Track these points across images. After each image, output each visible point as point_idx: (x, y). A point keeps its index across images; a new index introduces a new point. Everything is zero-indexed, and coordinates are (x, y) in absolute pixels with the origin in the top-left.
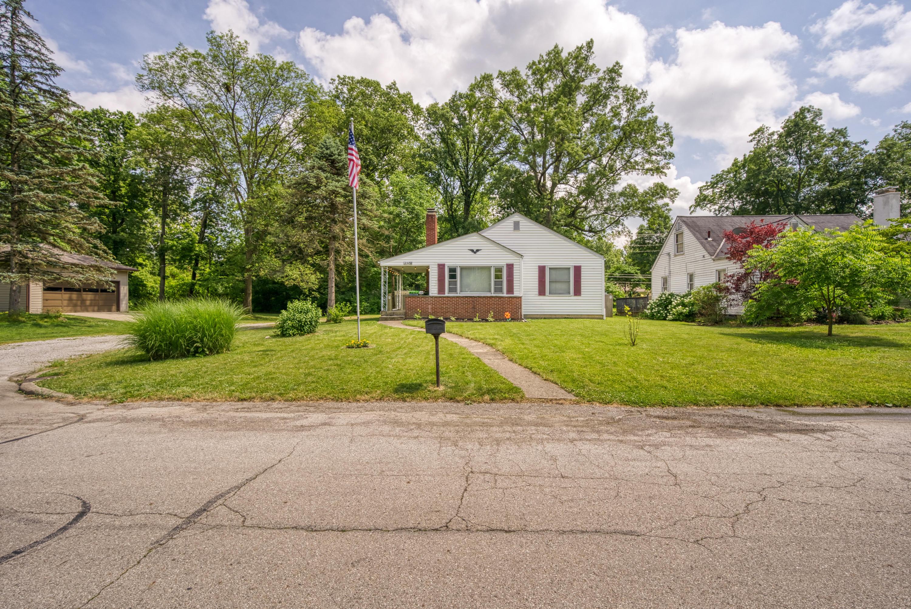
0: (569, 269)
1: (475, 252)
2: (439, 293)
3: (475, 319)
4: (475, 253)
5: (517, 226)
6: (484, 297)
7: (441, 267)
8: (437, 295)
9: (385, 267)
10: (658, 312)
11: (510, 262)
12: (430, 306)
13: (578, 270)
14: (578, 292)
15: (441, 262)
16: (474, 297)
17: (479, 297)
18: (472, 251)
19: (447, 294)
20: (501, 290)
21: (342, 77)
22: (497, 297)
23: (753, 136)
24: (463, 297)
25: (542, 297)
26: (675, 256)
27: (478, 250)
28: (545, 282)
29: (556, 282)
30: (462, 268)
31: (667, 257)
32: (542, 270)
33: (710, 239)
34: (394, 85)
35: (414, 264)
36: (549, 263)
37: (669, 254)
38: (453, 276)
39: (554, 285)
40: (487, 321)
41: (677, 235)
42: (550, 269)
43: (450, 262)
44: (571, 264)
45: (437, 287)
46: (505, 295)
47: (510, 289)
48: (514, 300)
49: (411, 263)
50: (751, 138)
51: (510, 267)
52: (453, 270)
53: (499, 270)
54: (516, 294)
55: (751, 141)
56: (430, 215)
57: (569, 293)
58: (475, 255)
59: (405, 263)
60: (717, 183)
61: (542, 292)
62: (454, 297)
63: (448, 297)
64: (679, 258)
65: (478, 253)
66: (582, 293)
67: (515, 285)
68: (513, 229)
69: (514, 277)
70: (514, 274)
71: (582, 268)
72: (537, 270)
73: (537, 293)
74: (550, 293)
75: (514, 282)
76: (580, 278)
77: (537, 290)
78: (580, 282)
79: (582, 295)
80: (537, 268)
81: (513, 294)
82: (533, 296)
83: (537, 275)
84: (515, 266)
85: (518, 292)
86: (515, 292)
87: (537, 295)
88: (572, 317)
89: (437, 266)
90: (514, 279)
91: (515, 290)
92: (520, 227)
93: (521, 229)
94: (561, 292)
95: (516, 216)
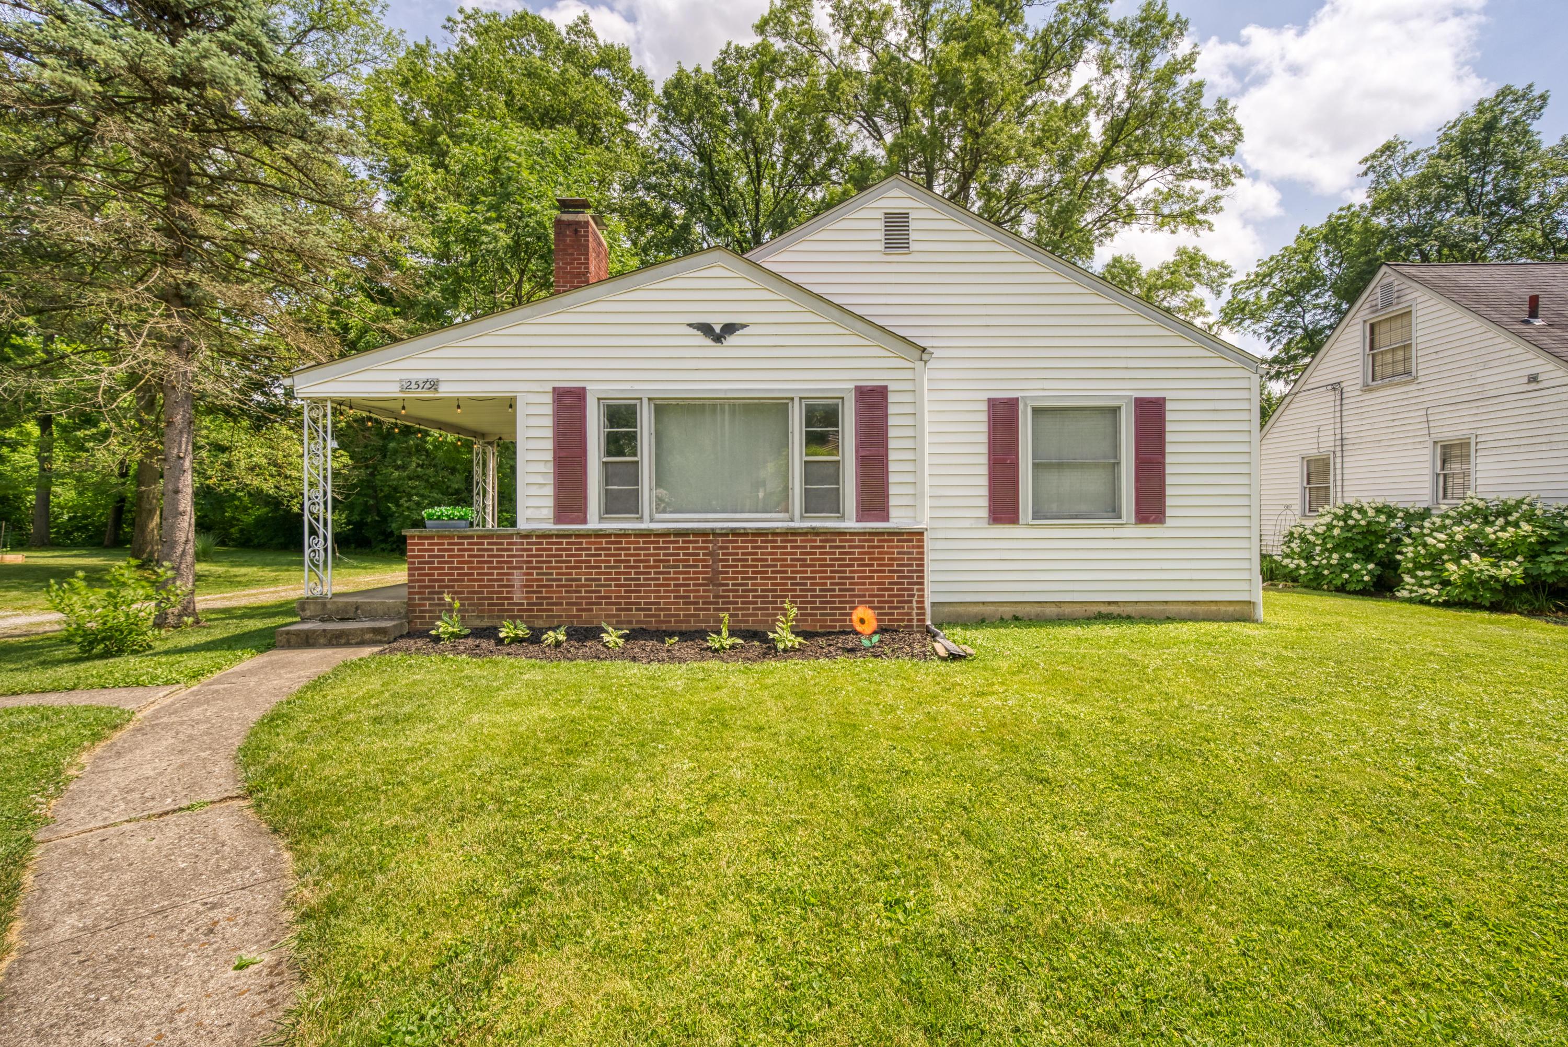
0: (1114, 411)
1: (718, 334)
2: (558, 519)
3: (714, 641)
4: (718, 339)
5: (896, 233)
6: (759, 533)
7: (569, 402)
8: (549, 526)
9: (317, 403)
10: (1343, 566)
11: (871, 379)
12: (518, 578)
13: (1151, 415)
14: (1151, 507)
15: (569, 380)
16: (713, 533)
17: (735, 533)
18: (706, 329)
19: (594, 523)
20: (834, 505)
21: (469, 11)
22: (815, 532)
23: (1369, 163)
24: (665, 534)
25: (1003, 530)
26: (1367, 388)
27: (730, 329)
28: (1014, 466)
29: (1060, 466)
30: (662, 409)
31: (1331, 397)
32: (1003, 416)
33: (1538, 322)
34: (585, 23)
35: (445, 390)
36: (1034, 388)
37: (1336, 387)
38: (621, 443)
39: (1052, 479)
40: (771, 650)
41: (1372, 327)
42: (1036, 411)
43: (606, 382)
44: (1123, 390)
45: (549, 490)
46: (851, 523)
47: (875, 499)
48: (894, 548)
49: (434, 385)
50: (1364, 167)
51: (872, 401)
52: (621, 417)
53: (823, 414)
54: (899, 519)
55: (1365, 174)
56: (569, 224)
57: (1114, 511)
58: (718, 350)
59: (407, 385)
60: (1270, 275)
61: (1003, 508)
62: (624, 534)
63: (598, 534)
64: (1389, 395)
65: (731, 340)
66: (1169, 512)
67: (892, 478)
68: (880, 246)
69: (892, 444)
70: (892, 433)
71: (1169, 406)
72: (984, 417)
73: (985, 513)
74: (1037, 514)
75: (892, 467)
76: (1161, 451)
77: (985, 502)
78: (1161, 465)
79: (1169, 522)
80: (984, 407)
81: (886, 518)
82: (967, 523)
83: (984, 438)
84: (891, 398)
85: (909, 512)
86: (893, 512)
87: (984, 523)
88: (1129, 610)
89: (549, 399)
90: (892, 456)
91: (892, 501)
92: (913, 236)
93: (914, 246)
94: (1083, 508)
95: (896, 192)
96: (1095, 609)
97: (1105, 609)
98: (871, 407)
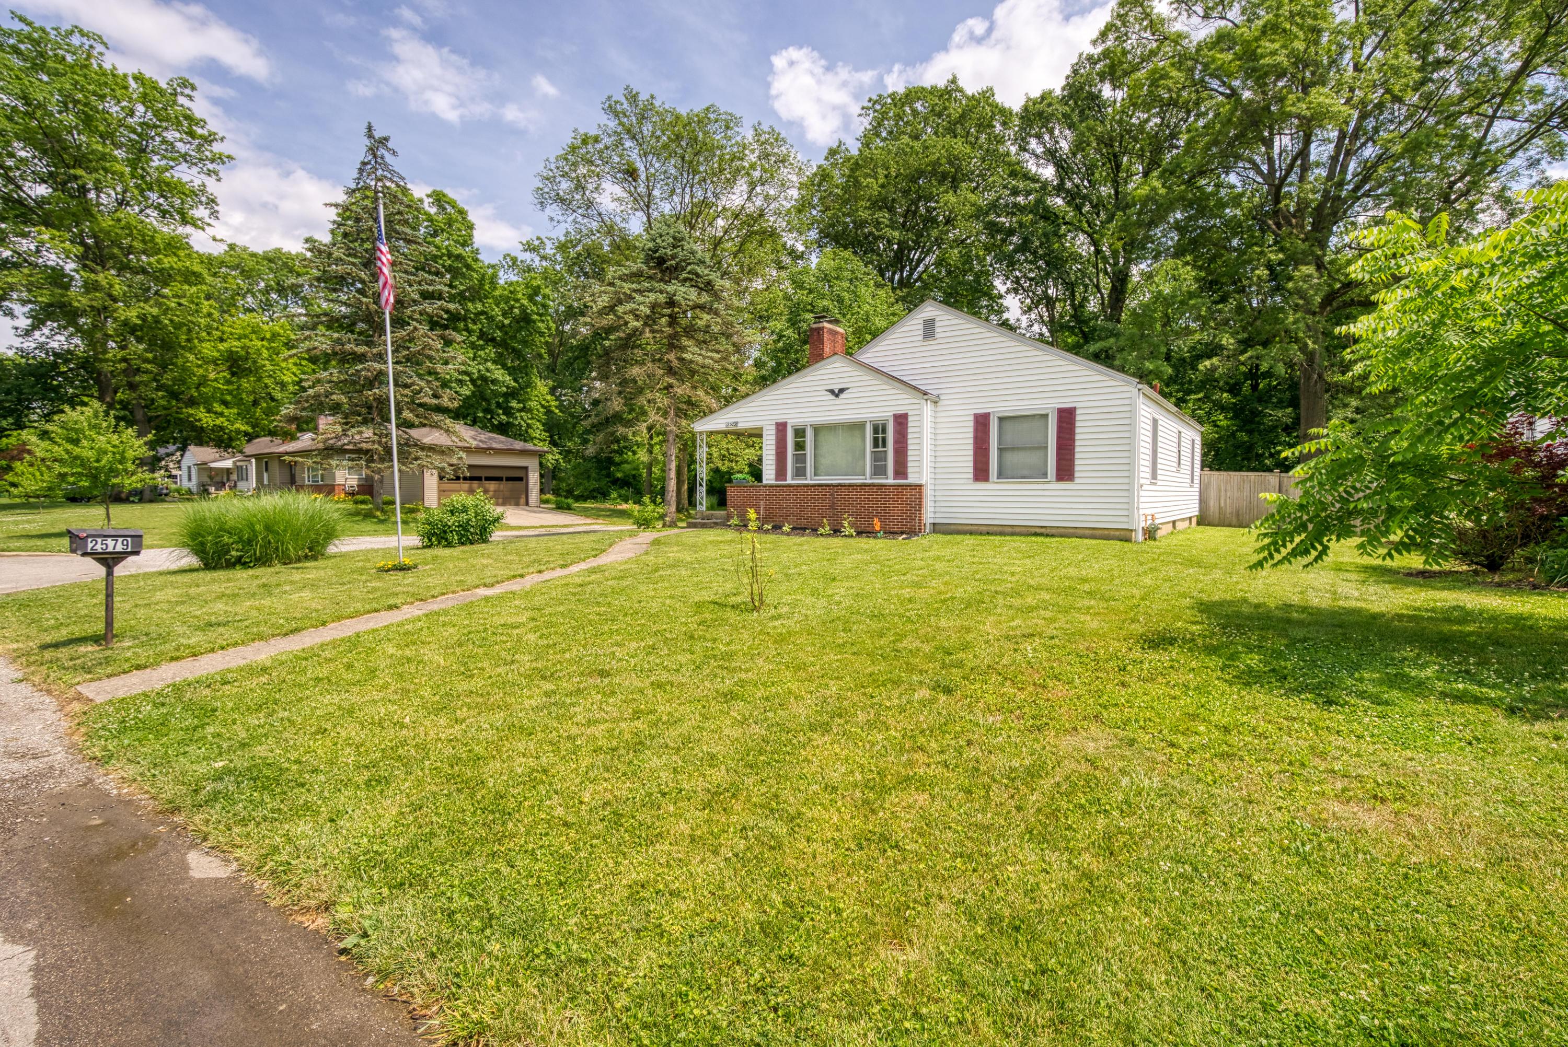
0: (1045, 416)
1: (837, 393)
2: (777, 479)
3: (821, 531)
4: (837, 396)
5: (929, 329)
6: (850, 485)
7: (781, 428)
8: (773, 482)
9: (702, 433)
11: (900, 410)
13: (1067, 418)
14: (1065, 472)
15: (782, 419)
16: (833, 485)
17: (841, 485)
18: (832, 391)
19: (789, 481)
20: (884, 471)
22: (873, 485)
24: (814, 486)
25: (982, 485)
27: (842, 391)
28: (987, 451)
29: (1013, 449)
30: (815, 429)
32: (981, 423)
35: (742, 425)
36: (998, 407)
38: (800, 446)
39: (1010, 457)
40: (840, 534)
42: (1001, 419)
43: (794, 419)
44: (1050, 404)
45: (774, 467)
46: (891, 481)
47: (901, 470)
48: (908, 493)
49: (736, 424)
51: (901, 420)
52: (800, 433)
53: (879, 429)
54: (912, 479)
56: (816, 329)
57: (1045, 475)
58: (837, 401)
59: (728, 425)
61: (981, 473)
62: (800, 486)
63: (790, 486)
65: (842, 396)
66: (1076, 475)
67: (910, 459)
68: (921, 338)
69: (909, 442)
70: (910, 436)
71: (1078, 412)
72: (972, 424)
73: (971, 476)
74: (1000, 475)
75: (909, 453)
76: (1073, 440)
77: (971, 470)
78: (1072, 446)
79: (1077, 481)
80: (972, 418)
81: (906, 478)
82: (962, 481)
83: (971, 435)
84: (910, 419)
85: (916, 475)
86: (910, 475)
87: (971, 481)
88: (1053, 531)
89: (774, 427)
90: (910, 447)
91: (909, 470)
92: (937, 330)
93: (937, 336)
94: (1025, 472)
95: (930, 308)
96: (1033, 530)
97: (1038, 530)
98: (900, 423)
